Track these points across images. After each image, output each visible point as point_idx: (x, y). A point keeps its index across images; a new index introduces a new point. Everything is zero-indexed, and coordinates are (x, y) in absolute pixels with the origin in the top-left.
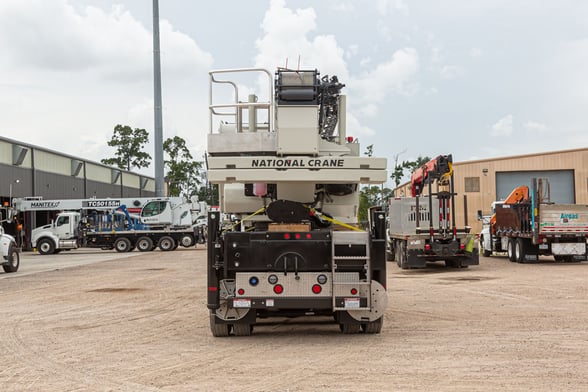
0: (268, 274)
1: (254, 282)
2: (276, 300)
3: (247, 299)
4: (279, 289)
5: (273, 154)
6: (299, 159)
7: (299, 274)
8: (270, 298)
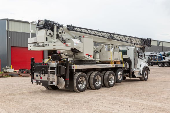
0: (39, 74)
1: (37, 76)
2: (40, 81)
3: (35, 80)
4: (41, 78)
5: (36, 43)
6: (40, 44)
7: (45, 74)
8: (39, 80)
